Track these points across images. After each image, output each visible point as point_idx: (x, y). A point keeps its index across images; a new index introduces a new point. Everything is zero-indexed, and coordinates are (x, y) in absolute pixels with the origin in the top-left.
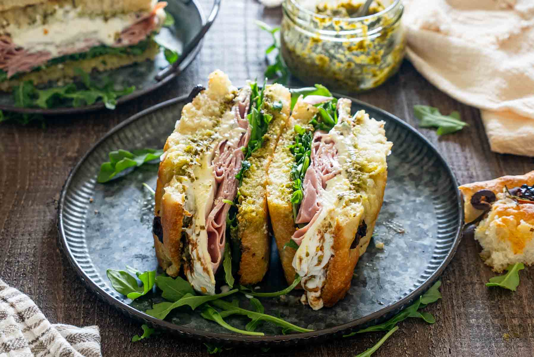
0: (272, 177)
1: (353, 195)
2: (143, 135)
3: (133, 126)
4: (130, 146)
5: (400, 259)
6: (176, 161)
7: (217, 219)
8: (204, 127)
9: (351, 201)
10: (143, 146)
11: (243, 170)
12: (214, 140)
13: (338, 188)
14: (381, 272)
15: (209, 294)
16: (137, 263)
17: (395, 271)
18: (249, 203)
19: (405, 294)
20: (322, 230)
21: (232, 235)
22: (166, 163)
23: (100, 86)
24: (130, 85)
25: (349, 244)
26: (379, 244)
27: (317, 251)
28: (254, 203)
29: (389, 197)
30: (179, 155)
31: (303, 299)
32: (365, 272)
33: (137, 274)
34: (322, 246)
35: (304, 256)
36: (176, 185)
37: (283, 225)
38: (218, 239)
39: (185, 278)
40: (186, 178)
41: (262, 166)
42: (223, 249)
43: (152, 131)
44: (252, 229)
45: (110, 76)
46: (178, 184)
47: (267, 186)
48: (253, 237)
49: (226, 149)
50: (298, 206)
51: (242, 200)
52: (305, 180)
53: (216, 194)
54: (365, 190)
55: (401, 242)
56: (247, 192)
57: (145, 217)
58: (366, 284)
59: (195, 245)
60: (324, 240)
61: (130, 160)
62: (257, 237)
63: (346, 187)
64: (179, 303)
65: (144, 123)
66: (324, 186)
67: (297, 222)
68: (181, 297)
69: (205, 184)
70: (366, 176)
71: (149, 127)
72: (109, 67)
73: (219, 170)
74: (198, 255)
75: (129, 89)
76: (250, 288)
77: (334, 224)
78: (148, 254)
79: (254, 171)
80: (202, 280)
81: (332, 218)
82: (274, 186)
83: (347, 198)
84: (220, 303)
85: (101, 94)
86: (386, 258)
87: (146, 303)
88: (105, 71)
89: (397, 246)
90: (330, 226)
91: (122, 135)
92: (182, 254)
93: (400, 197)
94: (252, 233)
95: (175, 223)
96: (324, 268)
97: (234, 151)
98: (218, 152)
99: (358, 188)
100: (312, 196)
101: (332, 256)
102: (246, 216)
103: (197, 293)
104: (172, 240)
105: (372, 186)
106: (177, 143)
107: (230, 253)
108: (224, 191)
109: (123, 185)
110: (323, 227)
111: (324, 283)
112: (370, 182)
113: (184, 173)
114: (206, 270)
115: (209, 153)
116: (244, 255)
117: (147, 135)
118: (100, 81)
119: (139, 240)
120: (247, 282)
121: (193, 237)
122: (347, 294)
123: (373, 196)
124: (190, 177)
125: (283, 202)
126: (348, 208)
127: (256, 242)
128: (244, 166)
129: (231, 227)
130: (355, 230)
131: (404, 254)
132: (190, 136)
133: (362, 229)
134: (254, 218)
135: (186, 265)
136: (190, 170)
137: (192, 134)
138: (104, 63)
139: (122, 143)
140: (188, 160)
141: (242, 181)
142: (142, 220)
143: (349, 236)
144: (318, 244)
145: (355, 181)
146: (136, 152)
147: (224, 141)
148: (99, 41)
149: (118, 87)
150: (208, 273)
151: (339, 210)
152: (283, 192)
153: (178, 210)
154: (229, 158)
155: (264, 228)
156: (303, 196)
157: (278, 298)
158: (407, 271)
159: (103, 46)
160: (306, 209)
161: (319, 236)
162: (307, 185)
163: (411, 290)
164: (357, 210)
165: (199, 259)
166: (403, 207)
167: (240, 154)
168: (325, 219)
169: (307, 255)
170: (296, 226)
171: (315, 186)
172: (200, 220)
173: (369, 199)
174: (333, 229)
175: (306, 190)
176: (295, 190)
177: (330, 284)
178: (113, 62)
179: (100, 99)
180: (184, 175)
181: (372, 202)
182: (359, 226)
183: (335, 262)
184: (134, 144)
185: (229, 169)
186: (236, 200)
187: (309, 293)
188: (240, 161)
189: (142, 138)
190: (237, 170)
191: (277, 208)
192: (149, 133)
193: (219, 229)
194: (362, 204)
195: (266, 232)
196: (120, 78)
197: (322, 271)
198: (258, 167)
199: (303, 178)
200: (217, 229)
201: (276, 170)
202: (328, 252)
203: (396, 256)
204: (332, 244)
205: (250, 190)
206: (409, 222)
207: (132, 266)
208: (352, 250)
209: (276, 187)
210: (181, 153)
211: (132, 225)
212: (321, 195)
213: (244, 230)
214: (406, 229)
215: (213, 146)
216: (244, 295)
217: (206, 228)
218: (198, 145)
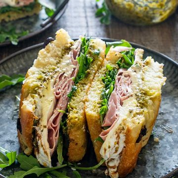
0: (89, 97)
1: (138, 110)
2: (18, 66)
3: (13, 60)
4: (10, 73)
5: (168, 149)
6: (31, 85)
7: (54, 121)
8: (51, 64)
9: (137, 114)
10: (18, 73)
11: (72, 91)
12: (56, 72)
13: (129, 105)
14: (156, 157)
15: (48, 167)
16: (7, 145)
17: (164, 156)
18: (74, 112)
19: (170, 171)
20: (118, 131)
21: (64, 131)
22: (26, 86)
23: (6, 30)
24: (25, 30)
25: (135, 140)
26: (156, 139)
27: (115, 144)
28: (77, 113)
29: (165, 109)
30: (34, 81)
31: (106, 172)
32: (146, 157)
33: (6, 153)
34: (118, 141)
35: (107, 148)
36: (30, 100)
37: (94, 126)
38: (54, 134)
39: (35, 157)
40: (37, 95)
41: (84, 89)
42: (57, 140)
43: (24, 63)
44: (75, 128)
45: (13, 24)
46: (32, 99)
47: (86, 102)
48: (76, 133)
49: (63, 78)
50: (104, 116)
51: (70, 110)
52: (110, 99)
53: (55, 106)
54: (147, 107)
55: (170, 138)
56: (74, 106)
57: (15, 117)
58: (146, 164)
59: (40, 137)
60: (119, 138)
61: (9, 81)
62: (78, 133)
63: (135, 105)
64: (30, 172)
65: (19, 58)
66: (121, 104)
67: (102, 126)
68: (31, 168)
69: (49, 99)
70: (148, 98)
71: (22, 61)
72: (12, 19)
73: (58, 91)
74: (41, 143)
75: (25, 32)
76: (75, 163)
77: (126, 128)
78: (14, 140)
79: (79, 92)
80: (44, 158)
81: (125, 124)
82: (90, 102)
83: (134, 112)
84: (55, 173)
85: (8, 36)
86: (160, 148)
87: (10, 171)
88: (10, 21)
89: (167, 141)
90: (123, 129)
91: (5, 65)
92: (33, 141)
93: (172, 110)
94: (76, 131)
95: (29, 123)
96: (119, 154)
97: (68, 80)
98: (58, 80)
99: (143, 105)
100: (113, 110)
101: (124, 147)
102: (72, 121)
103: (42, 166)
104: (27, 133)
105: (151, 104)
106: (34, 73)
107: (62, 142)
108: (60, 105)
109: (4, 97)
110: (119, 130)
111: (119, 164)
112: (150, 102)
113: (36, 92)
114: (46, 153)
115: (52, 81)
116: (71, 144)
117: (21, 66)
118: (7, 27)
119: (10, 131)
120: (73, 160)
121: (39, 132)
122: (134, 170)
123: (151, 111)
124: (39, 95)
125: (95, 113)
126: (135, 118)
127: (78, 136)
128: (73, 89)
129: (63, 127)
130: (139, 131)
131: (171, 146)
132: (42, 70)
133: (143, 131)
134: (76, 122)
135: (36, 149)
136: (40, 91)
137: (43, 68)
138: (9, 16)
139: (5, 70)
140: (39, 84)
141: (71, 98)
142: (13, 119)
143: (135, 135)
144: (116, 140)
145: (141, 101)
146: (13, 77)
147: (62, 73)
148: (6, 4)
149: (18, 31)
150: (47, 154)
151: (129, 120)
152: (95, 106)
153: (30, 115)
154: (65, 84)
155: (83, 128)
156: (108, 110)
157: (91, 171)
158: (172, 156)
159: (8, 6)
160: (109, 118)
161: (116, 136)
162: (111, 103)
163: (173, 169)
164: (141, 119)
165: (42, 146)
166: (173, 116)
167: (71, 82)
168: (120, 125)
169: (109, 147)
170: (103, 128)
171: (115, 104)
172: (44, 122)
173: (148, 112)
174: (125, 131)
175: (110, 106)
176: (103, 105)
177: (123, 164)
178: (14, 16)
179: (7, 38)
180: (36, 93)
181: (151, 114)
182: (142, 129)
183: (126, 151)
184: (12, 71)
185: (64, 91)
186: (67, 110)
187: (109, 169)
188: (71, 86)
189: (17, 68)
190: (68, 92)
191: (90, 116)
192: (22, 64)
193: (55, 128)
194: (144, 116)
195: (84, 131)
196: (19, 26)
197: (118, 156)
198: (82, 90)
199: (109, 98)
200: (54, 128)
201: (92, 92)
202: (122, 145)
203: (166, 147)
204: (124, 140)
205: (76, 105)
206: (176, 126)
207: (4, 148)
208: (137, 144)
209: (91, 103)
210: (35, 80)
211: (7, 122)
212: (119, 110)
213: (70, 129)
214: (174, 130)
215: (55, 76)
216: (70, 168)
217: (47, 127)
218: (46, 75)
